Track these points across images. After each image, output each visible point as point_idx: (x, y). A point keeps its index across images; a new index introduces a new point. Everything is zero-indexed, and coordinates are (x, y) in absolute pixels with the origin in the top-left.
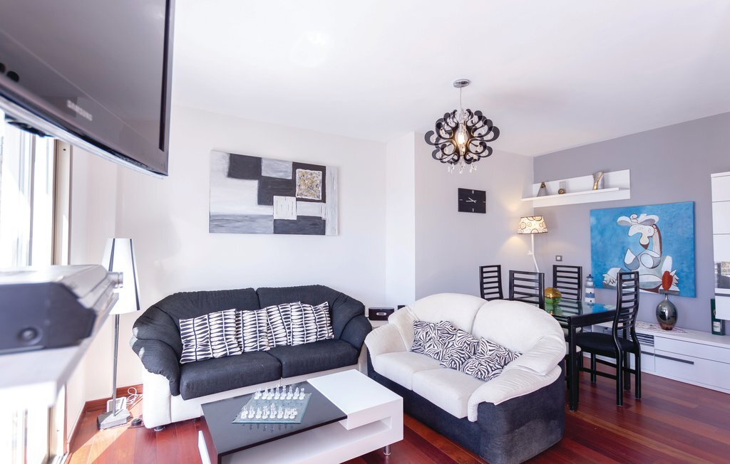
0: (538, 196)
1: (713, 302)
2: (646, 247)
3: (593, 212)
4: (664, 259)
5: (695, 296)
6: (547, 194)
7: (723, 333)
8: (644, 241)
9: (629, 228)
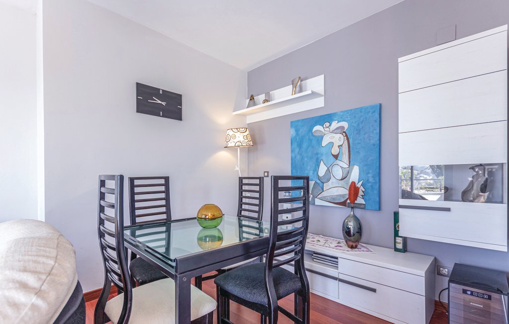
0: (247, 107)
1: (396, 214)
2: (336, 157)
3: (292, 124)
4: (352, 169)
5: (380, 209)
6: (255, 104)
7: (405, 250)
8: (335, 151)
9: (322, 138)
